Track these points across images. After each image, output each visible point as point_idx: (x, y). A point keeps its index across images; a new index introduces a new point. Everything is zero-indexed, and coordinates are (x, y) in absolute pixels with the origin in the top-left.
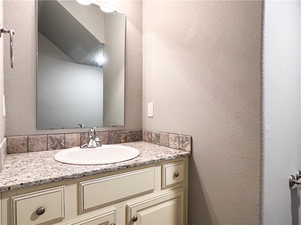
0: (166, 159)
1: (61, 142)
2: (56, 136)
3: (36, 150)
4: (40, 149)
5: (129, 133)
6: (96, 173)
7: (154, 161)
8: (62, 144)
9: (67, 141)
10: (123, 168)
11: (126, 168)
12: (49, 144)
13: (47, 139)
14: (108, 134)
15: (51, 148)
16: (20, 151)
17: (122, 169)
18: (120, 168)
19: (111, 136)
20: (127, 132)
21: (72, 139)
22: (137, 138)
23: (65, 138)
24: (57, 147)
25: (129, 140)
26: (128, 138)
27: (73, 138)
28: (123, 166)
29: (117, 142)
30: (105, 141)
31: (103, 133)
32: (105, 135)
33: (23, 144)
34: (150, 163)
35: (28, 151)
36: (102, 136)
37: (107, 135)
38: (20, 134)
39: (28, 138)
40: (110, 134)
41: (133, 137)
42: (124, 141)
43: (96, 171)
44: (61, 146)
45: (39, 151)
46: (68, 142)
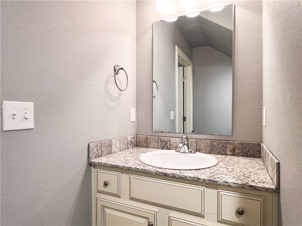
0: (219, 183)
1: (167, 144)
2: (164, 138)
3: (151, 147)
4: (154, 147)
5: (238, 145)
6: (137, 170)
7: (200, 179)
8: (168, 145)
9: (171, 143)
10: (161, 174)
11: (163, 175)
12: (159, 144)
13: (158, 139)
14: (211, 143)
15: (160, 147)
16: (143, 146)
17: (159, 175)
18: (158, 173)
19: (214, 146)
20: (235, 143)
21: (175, 143)
22: (252, 153)
23: (170, 141)
24: (164, 147)
25: (238, 154)
26: (237, 151)
27: (176, 141)
28: (161, 173)
29: (221, 153)
30: (207, 149)
31: (204, 141)
32: (207, 143)
33: (144, 141)
34: (193, 180)
35: (147, 147)
36: (203, 144)
37: (209, 144)
38: (143, 134)
39: (147, 138)
40: (213, 143)
41: (246, 151)
42: (232, 153)
43: (138, 169)
44: (167, 147)
45: (153, 148)
46: (172, 145)
